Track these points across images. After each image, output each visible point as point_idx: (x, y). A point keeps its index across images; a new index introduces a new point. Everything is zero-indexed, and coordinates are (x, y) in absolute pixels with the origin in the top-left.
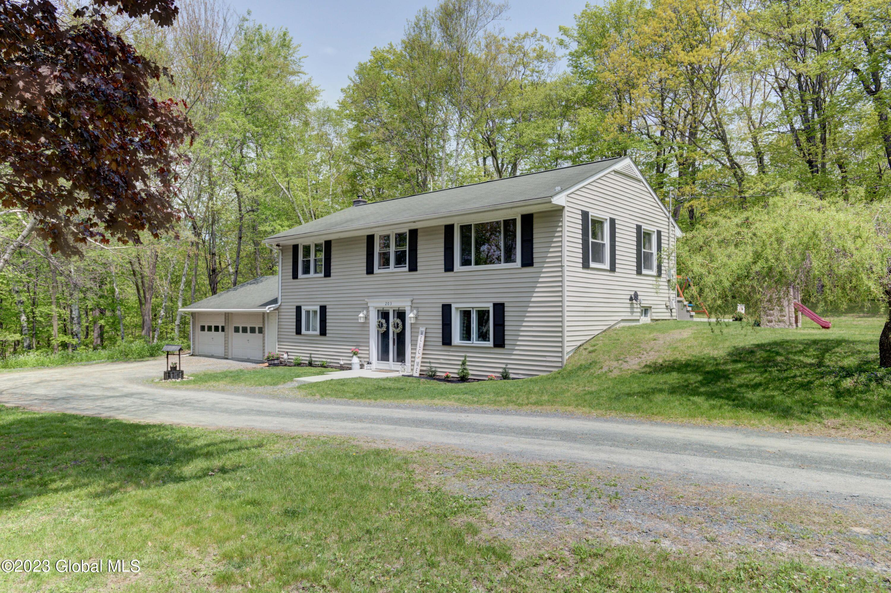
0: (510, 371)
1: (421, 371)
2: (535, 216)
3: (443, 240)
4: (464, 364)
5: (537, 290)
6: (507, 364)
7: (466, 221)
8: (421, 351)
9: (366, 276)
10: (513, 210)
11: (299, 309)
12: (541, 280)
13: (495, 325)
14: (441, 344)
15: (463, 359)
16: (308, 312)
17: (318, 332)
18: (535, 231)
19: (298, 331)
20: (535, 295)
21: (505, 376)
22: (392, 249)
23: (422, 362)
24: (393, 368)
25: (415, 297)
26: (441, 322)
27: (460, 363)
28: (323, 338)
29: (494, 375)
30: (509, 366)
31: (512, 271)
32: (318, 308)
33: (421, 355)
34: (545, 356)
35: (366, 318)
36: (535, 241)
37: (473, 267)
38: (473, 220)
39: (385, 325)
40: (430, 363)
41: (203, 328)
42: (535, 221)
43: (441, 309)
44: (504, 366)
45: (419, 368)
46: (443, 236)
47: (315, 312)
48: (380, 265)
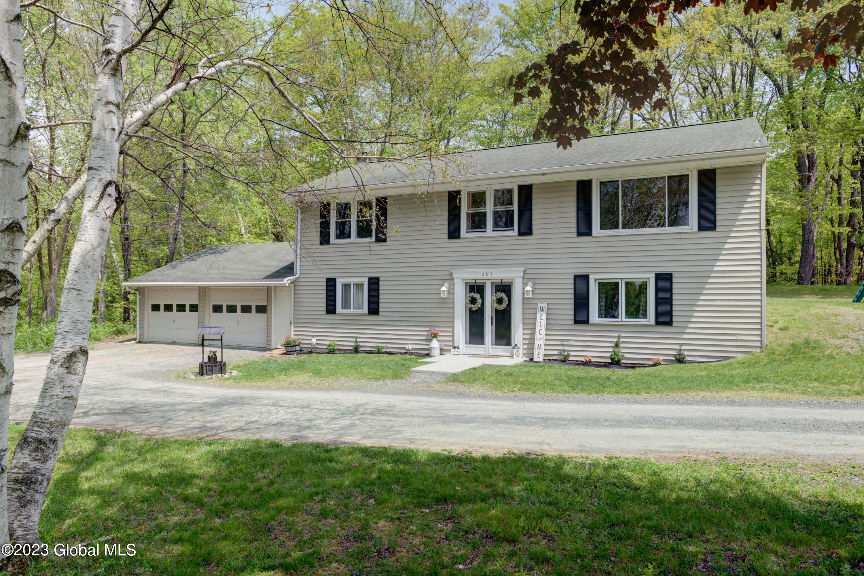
0: (686, 353)
1: (545, 355)
2: (717, 172)
3: (574, 199)
4: (617, 345)
5: (721, 258)
6: (681, 345)
7: (609, 176)
8: (543, 332)
9: (447, 240)
10: (682, 164)
11: (331, 283)
12: (727, 246)
13: (658, 299)
14: (572, 322)
15: (615, 340)
16: (346, 287)
17: (365, 310)
18: (718, 189)
19: (331, 309)
20: (718, 263)
21: (680, 360)
22: (490, 209)
23: (546, 345)
24: (491, 353)
25: (529, 267)
26: (572, 297)
27: (613, 345)
28: (373, 317)
29: (662, 358)
30: (684, 347)
31: (683, 236)
32: (365, 282)
33: (543, 336)
34: (735, 335)
35: (451, 291)
36: (718, 201)
37: (620, 231)
38: (620, 175)
39: (480, 301)
40: (563, 345)
41: (156, 308)
42: (718, 177)
43: (572, 281)
44: (678, 347)
45: (542, 352)
46: (575, 193)
47: (359, 286)
48: (468, 228)
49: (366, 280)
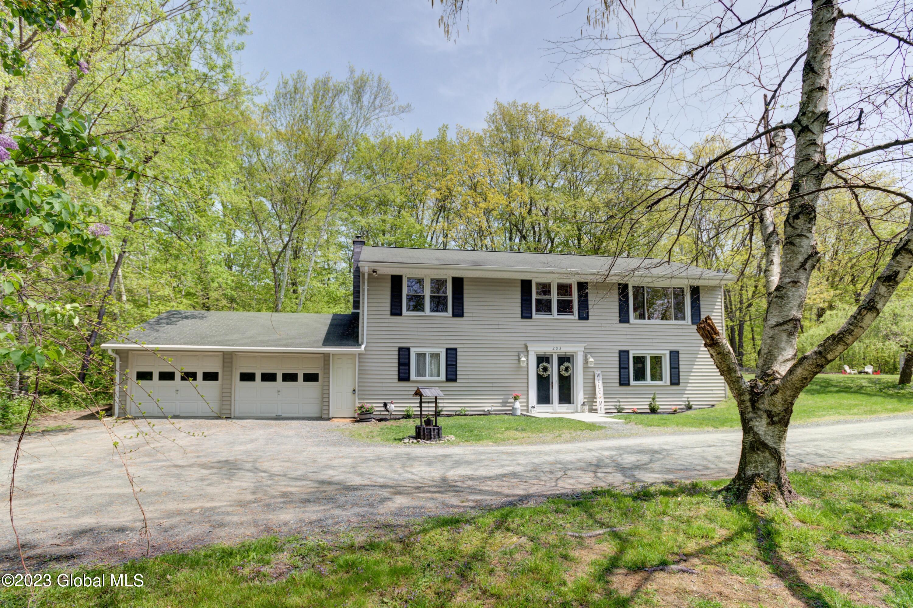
0: (691, 403)
2: (701, 288)
4: (653, 400)
6: (688, 398)
9: (520, 320)
11: (404, 352)
13: (671, 368)
16: (421, 356)
17: (443, 377)
19: (404, 377)
21: (689, 408)
24: (558, 410)
26: (618, 366)
28: (451, 384)
29: (677, 407)
31: (683, 327)
32: (441, 351)
42: (701, 292)
47: (437, 355)
48: (538, 311)
49: (444, 351)
